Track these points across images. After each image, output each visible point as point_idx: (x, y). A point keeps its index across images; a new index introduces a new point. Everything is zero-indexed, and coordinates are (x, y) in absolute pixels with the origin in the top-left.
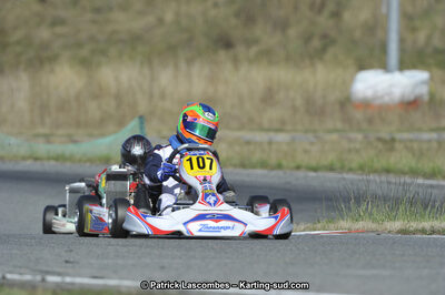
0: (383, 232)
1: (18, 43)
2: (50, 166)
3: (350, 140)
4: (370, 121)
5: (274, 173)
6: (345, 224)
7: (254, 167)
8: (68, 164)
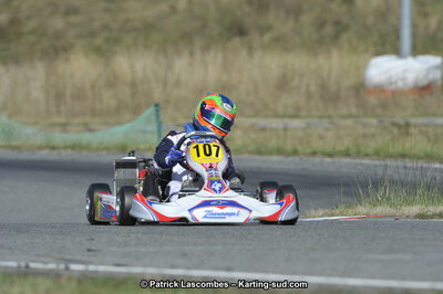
0: (401, 216)
1: (32, 32)
2: (67, 155)
3: (365, 126)
4: (384, 106)
5: (290, 159)
6: (363, 209)
7: (271, 154)
8: (85, 153)
